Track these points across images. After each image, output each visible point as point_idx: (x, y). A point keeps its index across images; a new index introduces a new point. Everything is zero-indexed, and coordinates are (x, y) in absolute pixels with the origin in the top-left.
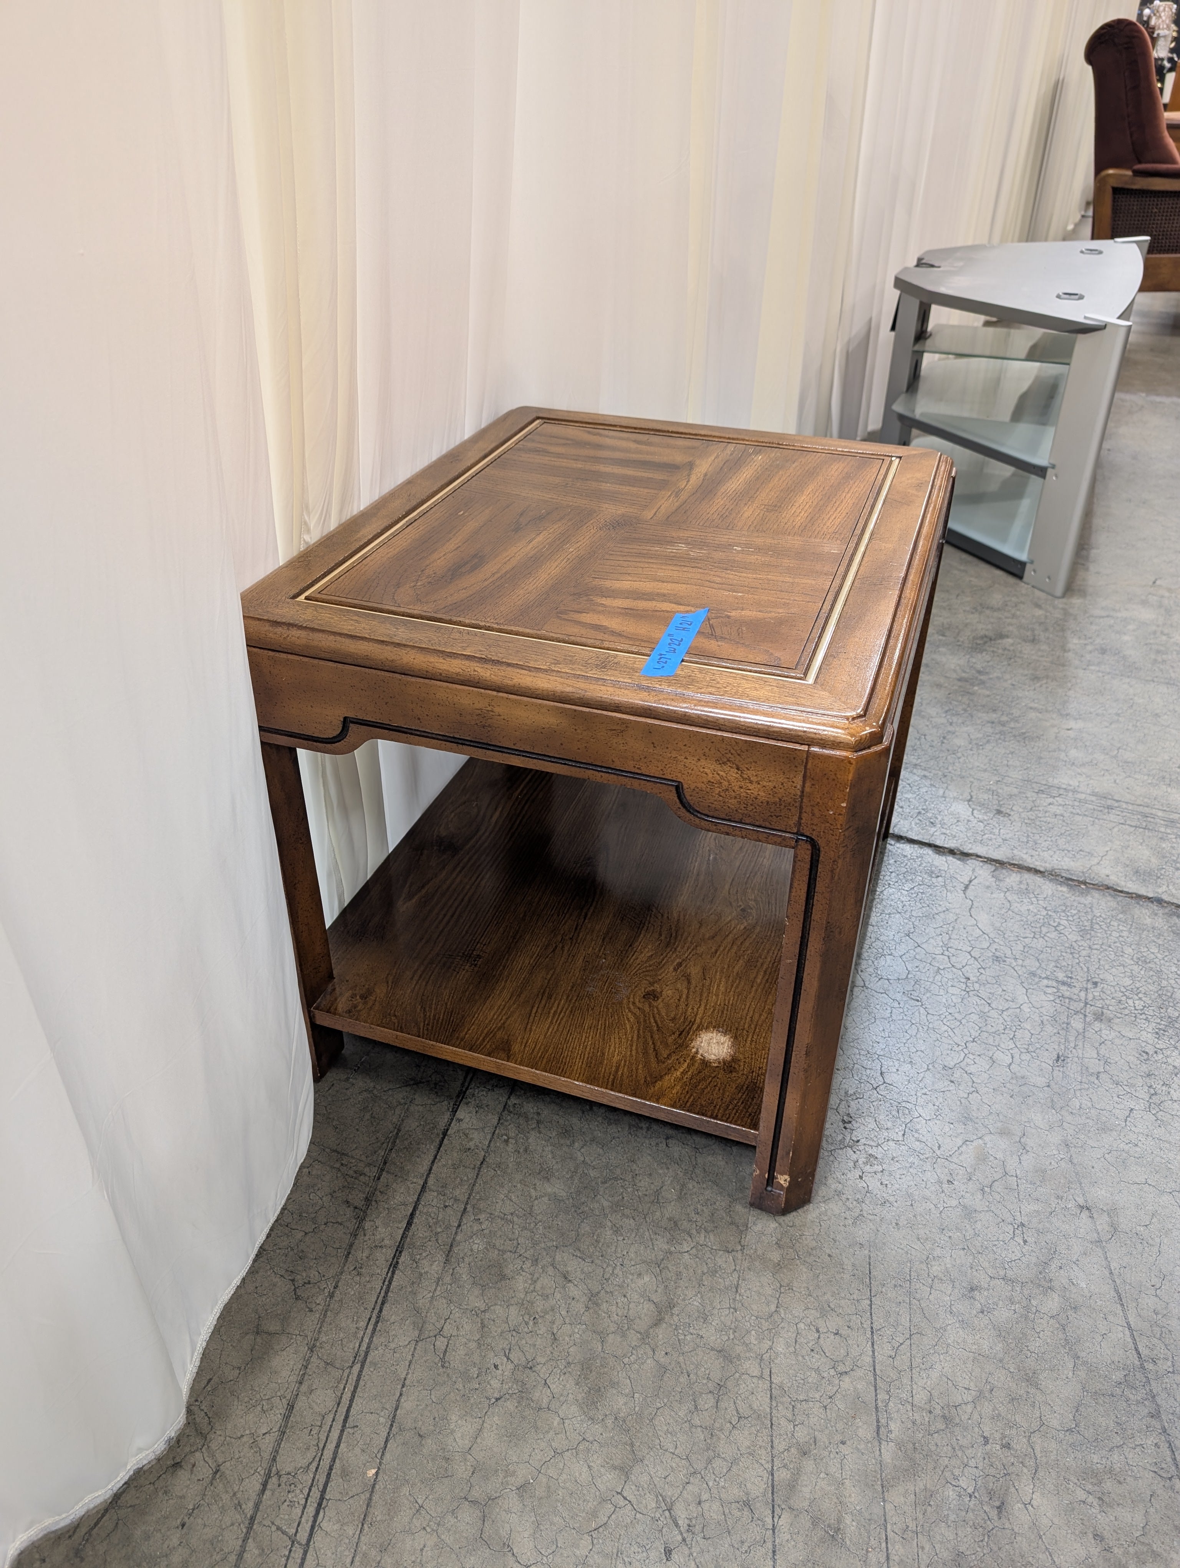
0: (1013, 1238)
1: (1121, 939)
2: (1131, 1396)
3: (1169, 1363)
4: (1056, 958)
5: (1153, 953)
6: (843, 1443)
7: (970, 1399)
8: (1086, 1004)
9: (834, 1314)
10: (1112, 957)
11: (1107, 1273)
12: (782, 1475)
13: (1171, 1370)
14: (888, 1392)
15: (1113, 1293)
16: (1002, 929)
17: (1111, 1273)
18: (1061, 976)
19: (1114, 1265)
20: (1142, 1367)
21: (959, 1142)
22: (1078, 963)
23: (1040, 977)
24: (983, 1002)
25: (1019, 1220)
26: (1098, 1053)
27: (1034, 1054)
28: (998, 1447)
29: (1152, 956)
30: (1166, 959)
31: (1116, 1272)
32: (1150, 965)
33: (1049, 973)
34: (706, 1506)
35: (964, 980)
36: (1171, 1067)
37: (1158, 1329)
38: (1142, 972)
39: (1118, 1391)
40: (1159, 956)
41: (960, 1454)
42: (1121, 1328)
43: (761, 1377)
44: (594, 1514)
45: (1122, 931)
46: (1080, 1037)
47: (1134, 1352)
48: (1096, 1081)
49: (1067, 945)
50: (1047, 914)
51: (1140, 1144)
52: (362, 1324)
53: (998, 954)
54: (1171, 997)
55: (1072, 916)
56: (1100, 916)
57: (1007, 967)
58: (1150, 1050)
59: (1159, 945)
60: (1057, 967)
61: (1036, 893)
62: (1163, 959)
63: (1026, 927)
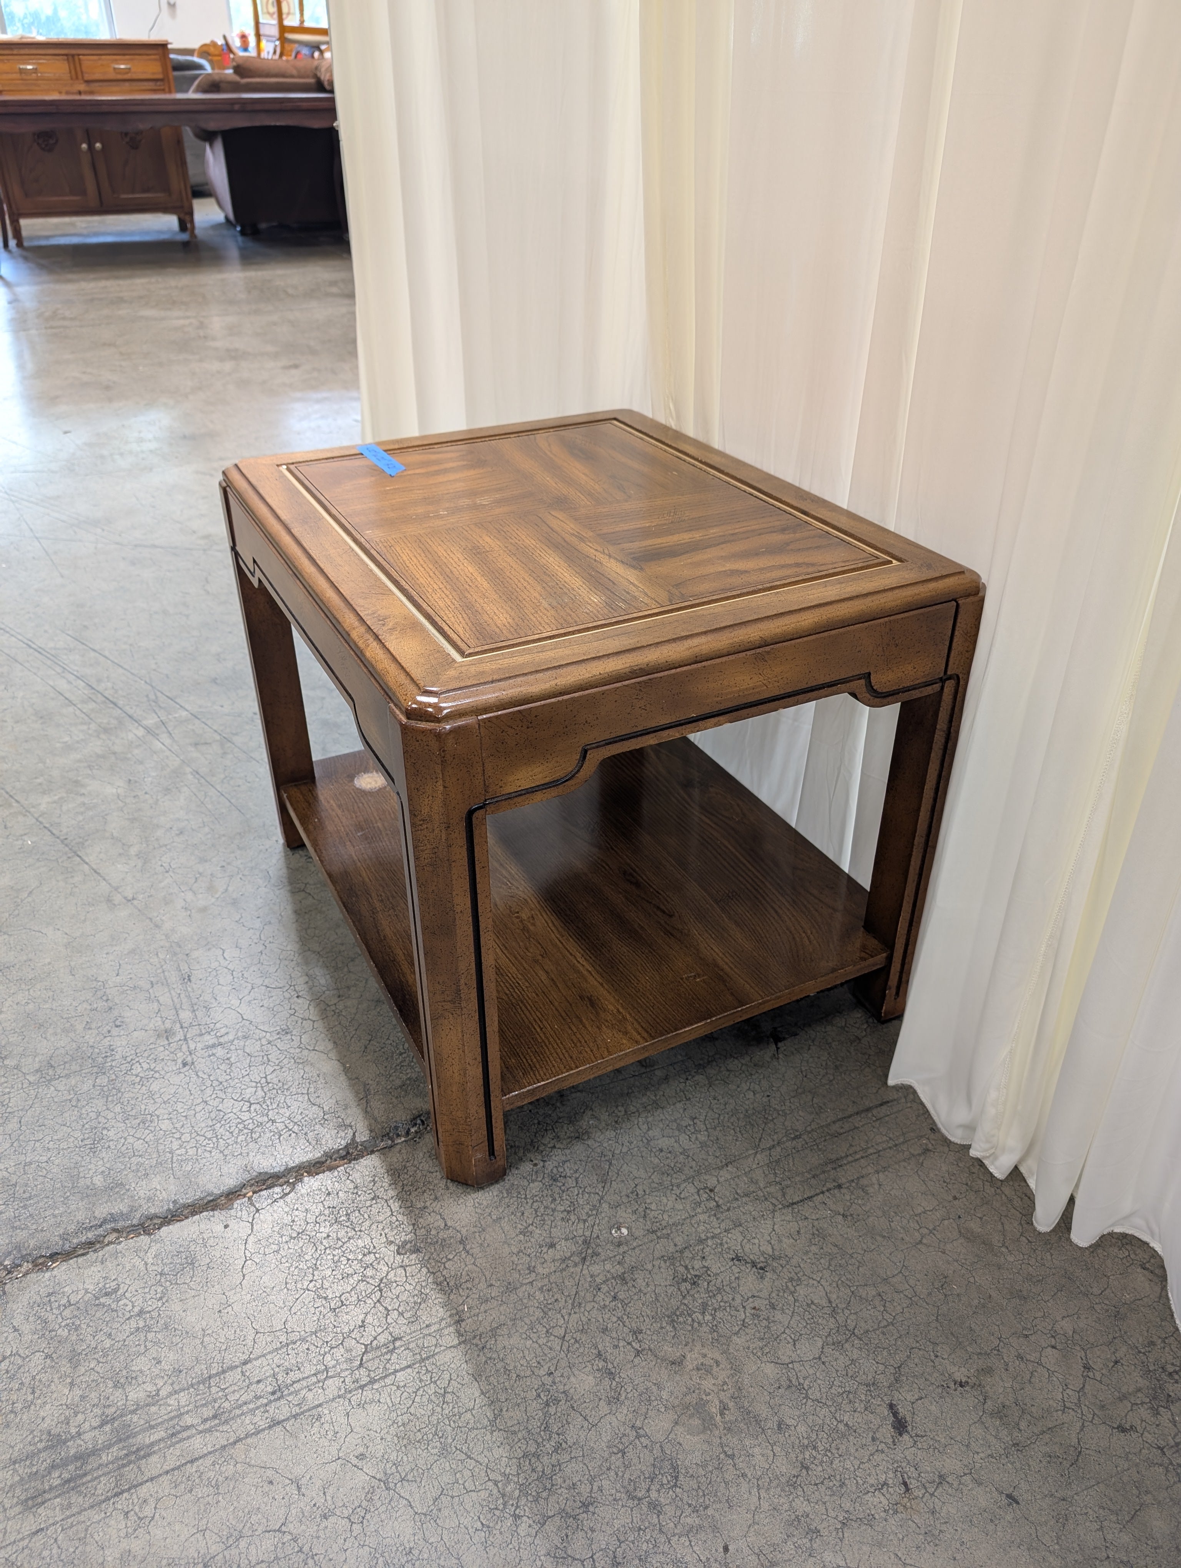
1: (177, 1135)
4: (233, 1068)
5: (139, 1139)
8: (185, 1039)
10: (180, 1105)
11: (107, 878)
13: (59, 859)
15: (101, 872)
16: (300, 1066)
17: (104, 879)
18: (220, 1052)
19: (104, 883)
20: (75, 852)
21: (230, 889)
22: (210, 1076)
23: (238, 1039)
24: (273, 986)
25: (171, 873)
26: (158, 1001)
27: (210, 970)
28: (139, 794)
29: (139, 1134)
30: (123, 1140)
31: (101, 881)
32: (138, 1121)
33: (233, 1047)
35: (301, 994)
36: (93, 1027)
37: (69, 871)
38: (143, 1107)
39: (86, 838)
40: (131, 1140)
41: (156, 784)
42: (92, 860)
45: (181, 1147)
46: (178, 1006)
48: (152, 979)
49: (230, 1090)
50: (267, 1115)
51: (105, 956)
53: (289, 1037)
54: (107, 1097)
55: (241, 1130)
56: (211, 1152)
57: (272, 1029)
58: (115, 1032)
59: (134, 1155)
60: (228, 1059)
61: (293, 1135)
62: (125, 1139)
63: (280, 1084)
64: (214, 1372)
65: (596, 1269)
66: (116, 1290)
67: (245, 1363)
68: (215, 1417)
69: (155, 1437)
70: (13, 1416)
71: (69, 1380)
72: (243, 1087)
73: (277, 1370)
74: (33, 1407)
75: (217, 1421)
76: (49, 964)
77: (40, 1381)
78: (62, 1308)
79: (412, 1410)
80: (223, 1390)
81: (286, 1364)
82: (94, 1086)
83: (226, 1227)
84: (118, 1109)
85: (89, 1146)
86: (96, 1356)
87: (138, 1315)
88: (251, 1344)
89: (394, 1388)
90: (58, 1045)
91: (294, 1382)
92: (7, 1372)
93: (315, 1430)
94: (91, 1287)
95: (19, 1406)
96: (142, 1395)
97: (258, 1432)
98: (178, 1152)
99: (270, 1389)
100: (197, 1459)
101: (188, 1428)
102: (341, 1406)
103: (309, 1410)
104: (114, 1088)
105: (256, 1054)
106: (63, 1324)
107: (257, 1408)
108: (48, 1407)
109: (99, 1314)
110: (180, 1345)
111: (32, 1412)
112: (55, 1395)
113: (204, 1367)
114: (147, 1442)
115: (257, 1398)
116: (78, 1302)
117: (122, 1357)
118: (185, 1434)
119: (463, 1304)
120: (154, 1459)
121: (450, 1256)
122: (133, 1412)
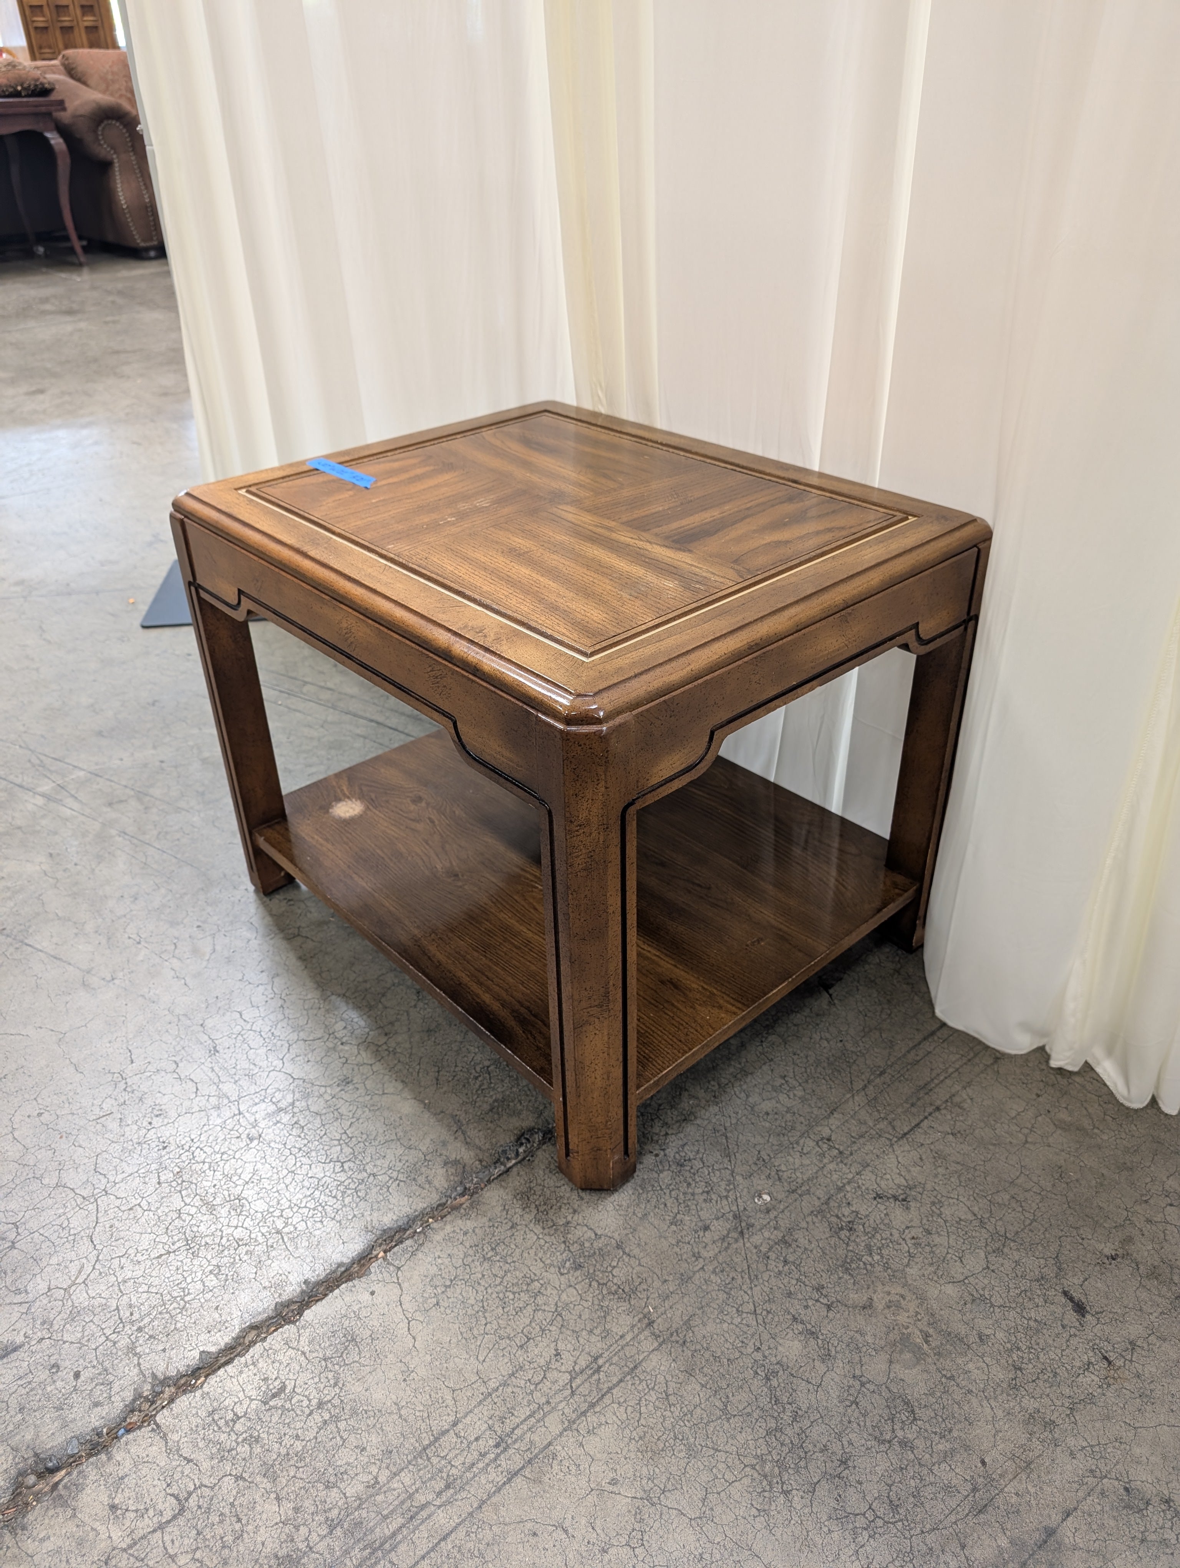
1: (277, 1213)
2: (20, 927)
3: (8, 954)
4: (306, 1131)
5: (236, 1227)
6: (134, 820)
8: (240, 1113)
9: (188, 843)
10: (265, 1182)
11: (72, 962)
15: (61, 957)
16: (378, 1113)
18: (284, 1118)
19: (71, 968)
20: (22, 942)
21: (218, 948)
22: (284, 1144)
23: (297, 1100)
24: (311, 1038)
25: (143, 944)
26: (191, 1079)
27: (234, 1036)
29: (234, 1223)
30: (219, 1233)
32: (226, 1209)
33: (296, 1110)
35: (344, 1040)
36: (130, 1123)
38: (226, 1193)
39: (27, 924)
40: (227, 1230)
45: (286, 1225)
46: (216, 1080)
48: (174, 1058)
49: (313, 1154)
50: (365, 1170)
51: (108, 1045)
53: (351, 1086)
54: (180, 1192)
55: (344, 1193)
56: (321, 1222)
57: (332, 1082)
58: (157, 1122)
59: (239, 1246)
60: (296, 1123)
61: (402, 1184)
62: (221, 1231)
63: (364, 1136)
64: (426, 1442)
65: (757, 1239)
66: (283, 1388)
67: (455, 1424)
68: (448, 1487)
69: (394, 1526)
70: (227, 1551)
71: (273, 1496)
72: (326, 1148)
73: (490, 1422)
74: (245, 1535)
75: (452, 1491)
76: (48, 1066)
77: (241, 1505)
78: (231, 1424)
79: (643, 1422)
80: (444, 1458)
81: (497, 1413)
82: (159, 1183)
83: (372, 1293)
84: (197, 1202)
85: (184, 1248)
86: (292, 1462)
87: (319, 1408)
88: (451, 1403)
89: (615, 1406)
90: (99, 1151)
91: (514, 1429)
92: (199, 1507)
93: (556, 1467)
94: (254, 1394)
95: (229, 1539)
96: (361, 1487)
97: (499, 1490)
98: (286, 1230)
99: (491, 1442)
100: (448, 1535)
101: (423, 1507)
102: (570, 1439)
103: (541, 1452)
104: (183, 1181)
105: (324, 1111)
106: (240, 1440)
107: (488, 1465)
108: (262, 1530)
109: (275, 1419)
110: (378, 1426)
111: (246, 1541)
112: (264, 1516)
113: (413, 1441)
114: (387, 1533)
115: (483, 1455)
116: (246, 1413)
117: (321, 1456)
118: (424, 1514)
119: (646, 1306)
120: (402, 1548)
121: (614, 1264)
122: (359, 1507)
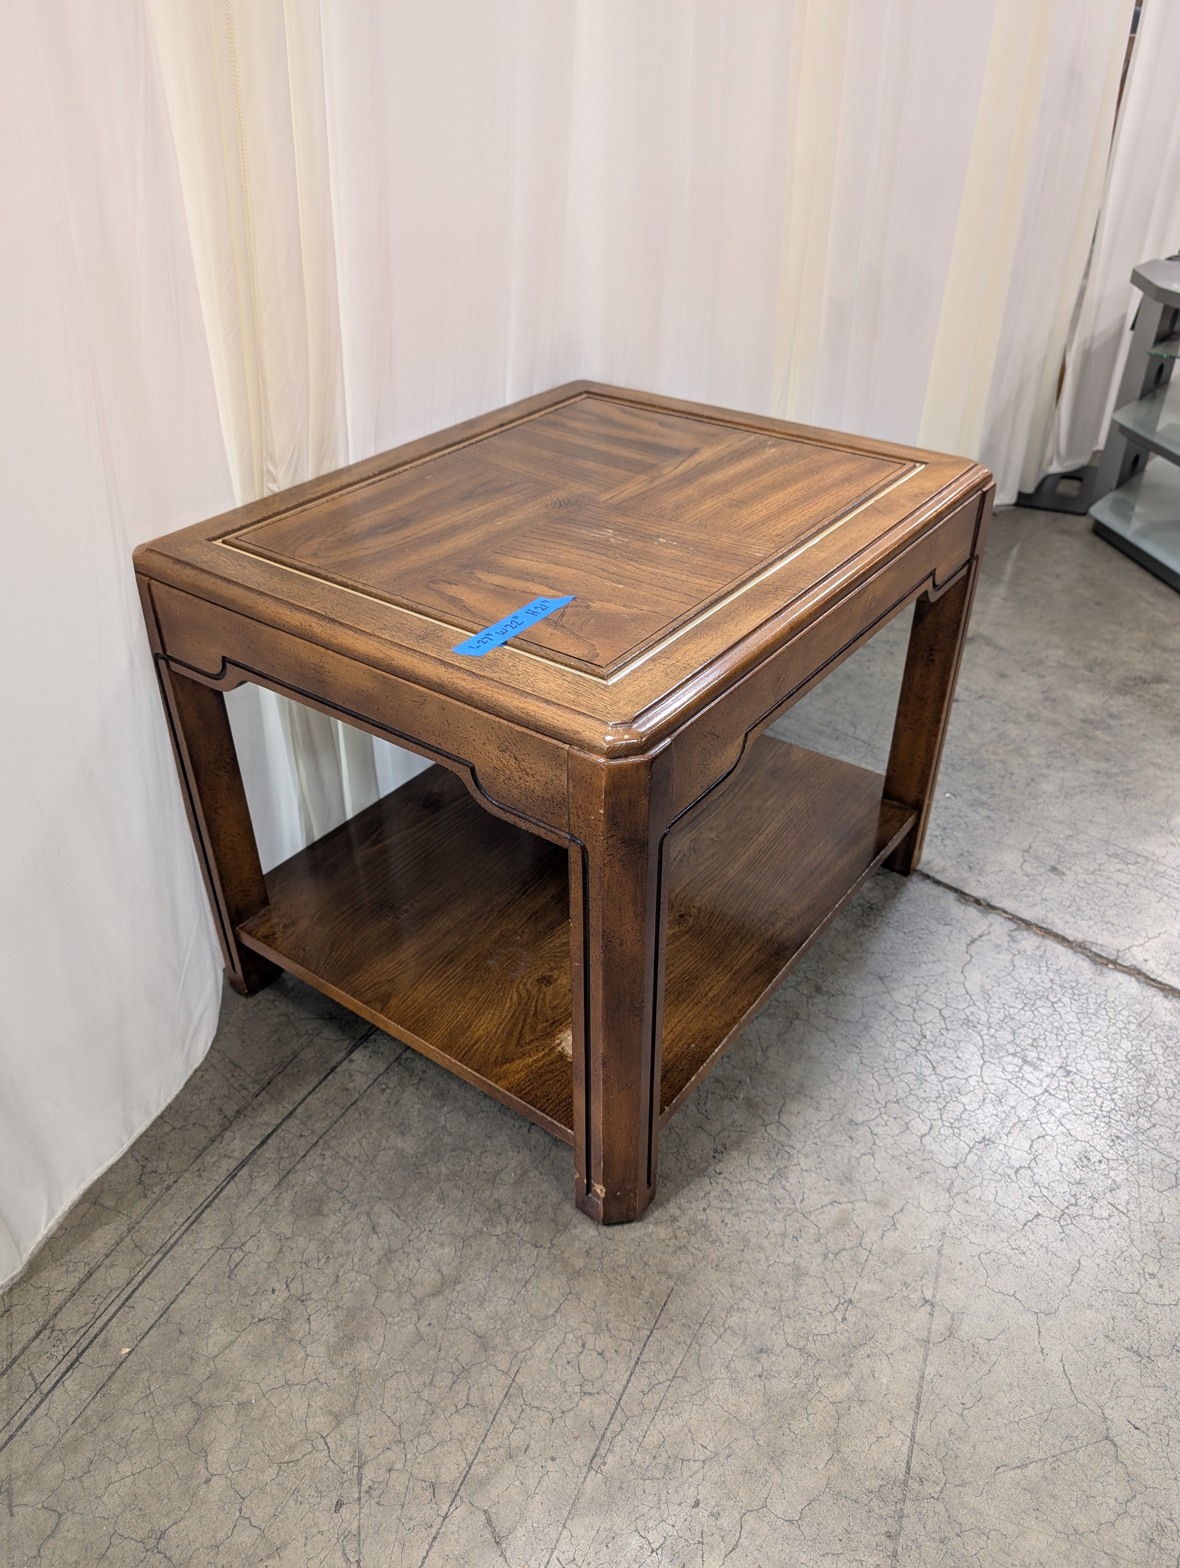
0: (832, 1312)
1: (1125, 1031)
2: (876, 1508)
3: (938, 1489)
4: (1036, 1036)
5: (1155, 1054)
6: (553, 1459)
7: (702, 1458)
8: (1046, 1091)
9: (608, 1334)
10: (1102, 1048)
11: (917, 1375)
12: (479, 1470)
13: (936, 1496)
14: (622, 1426)
15: (913, 1398)
16: (990, 993)
17: (922, 1378)
18: (1032, 1055)
19: (930, 1370)
20: (905, 1482)
21: (827, 1200)
22: (1059, 1047)
23: (1007, 1052)
24: (929, 1064)
25: (849, 1295)
26: (1031, 1146)
27: (956, 1131)
28: (706, 1514)
29: (1152, 1057)
30: (1167, 1064)
31: (928, 1378)
32: (1144, 1066)
33: (1019, 1050)
34: (394, 1475)
35: (919, 1037)
36: (1110, 1181)
37: (945, 1450)
38: (1130, 1072)
39: (865, 1500)
41: (663, 1507)
42: (902, 1437)
43: (506, 1373)
44: (292, 1449)
45: (1129, 1023)
46: (1020, 1125)
47: (904, 1465)
48: (1013, 1175)
49: (1056, 1024)
50: (1051, 987)
51: (1028, 1254)
52: (181, 1220)
53: (971, 1018)
54: (1151, 1106)
55: (1079, 995)
56: (1113, 1002)
57: (975, 1034)
58: (1095, 1157)
59: (1168, 1047)
60: (1033, 1045)
61: (1049, 963)
62: (1164, 1063)
63: (1019, 996)
72: (1045, 1017)
76: (1091, 1306)
82: (1154, 1126)
83: (1146, 960)
84: (1152, 1089)
89: (1131, 847)
90: (1155, 1194)
98: (1134, 1021)
104: (1140, 1108)
105: (1009, 1029)
119: (1061, 839)
121: (1041, 853)
